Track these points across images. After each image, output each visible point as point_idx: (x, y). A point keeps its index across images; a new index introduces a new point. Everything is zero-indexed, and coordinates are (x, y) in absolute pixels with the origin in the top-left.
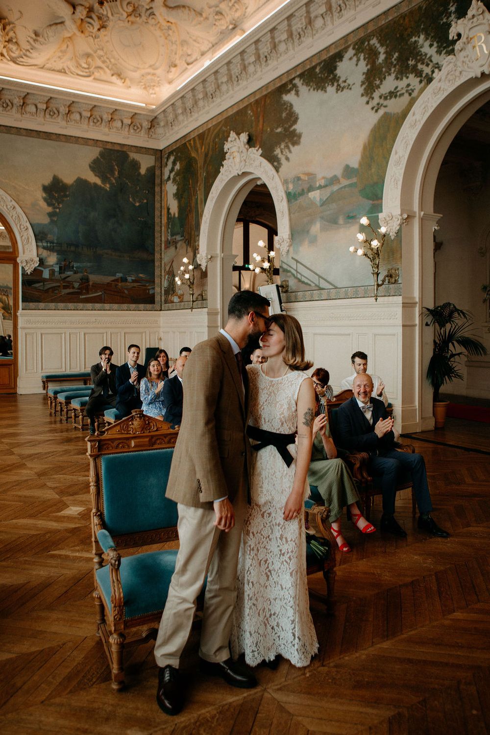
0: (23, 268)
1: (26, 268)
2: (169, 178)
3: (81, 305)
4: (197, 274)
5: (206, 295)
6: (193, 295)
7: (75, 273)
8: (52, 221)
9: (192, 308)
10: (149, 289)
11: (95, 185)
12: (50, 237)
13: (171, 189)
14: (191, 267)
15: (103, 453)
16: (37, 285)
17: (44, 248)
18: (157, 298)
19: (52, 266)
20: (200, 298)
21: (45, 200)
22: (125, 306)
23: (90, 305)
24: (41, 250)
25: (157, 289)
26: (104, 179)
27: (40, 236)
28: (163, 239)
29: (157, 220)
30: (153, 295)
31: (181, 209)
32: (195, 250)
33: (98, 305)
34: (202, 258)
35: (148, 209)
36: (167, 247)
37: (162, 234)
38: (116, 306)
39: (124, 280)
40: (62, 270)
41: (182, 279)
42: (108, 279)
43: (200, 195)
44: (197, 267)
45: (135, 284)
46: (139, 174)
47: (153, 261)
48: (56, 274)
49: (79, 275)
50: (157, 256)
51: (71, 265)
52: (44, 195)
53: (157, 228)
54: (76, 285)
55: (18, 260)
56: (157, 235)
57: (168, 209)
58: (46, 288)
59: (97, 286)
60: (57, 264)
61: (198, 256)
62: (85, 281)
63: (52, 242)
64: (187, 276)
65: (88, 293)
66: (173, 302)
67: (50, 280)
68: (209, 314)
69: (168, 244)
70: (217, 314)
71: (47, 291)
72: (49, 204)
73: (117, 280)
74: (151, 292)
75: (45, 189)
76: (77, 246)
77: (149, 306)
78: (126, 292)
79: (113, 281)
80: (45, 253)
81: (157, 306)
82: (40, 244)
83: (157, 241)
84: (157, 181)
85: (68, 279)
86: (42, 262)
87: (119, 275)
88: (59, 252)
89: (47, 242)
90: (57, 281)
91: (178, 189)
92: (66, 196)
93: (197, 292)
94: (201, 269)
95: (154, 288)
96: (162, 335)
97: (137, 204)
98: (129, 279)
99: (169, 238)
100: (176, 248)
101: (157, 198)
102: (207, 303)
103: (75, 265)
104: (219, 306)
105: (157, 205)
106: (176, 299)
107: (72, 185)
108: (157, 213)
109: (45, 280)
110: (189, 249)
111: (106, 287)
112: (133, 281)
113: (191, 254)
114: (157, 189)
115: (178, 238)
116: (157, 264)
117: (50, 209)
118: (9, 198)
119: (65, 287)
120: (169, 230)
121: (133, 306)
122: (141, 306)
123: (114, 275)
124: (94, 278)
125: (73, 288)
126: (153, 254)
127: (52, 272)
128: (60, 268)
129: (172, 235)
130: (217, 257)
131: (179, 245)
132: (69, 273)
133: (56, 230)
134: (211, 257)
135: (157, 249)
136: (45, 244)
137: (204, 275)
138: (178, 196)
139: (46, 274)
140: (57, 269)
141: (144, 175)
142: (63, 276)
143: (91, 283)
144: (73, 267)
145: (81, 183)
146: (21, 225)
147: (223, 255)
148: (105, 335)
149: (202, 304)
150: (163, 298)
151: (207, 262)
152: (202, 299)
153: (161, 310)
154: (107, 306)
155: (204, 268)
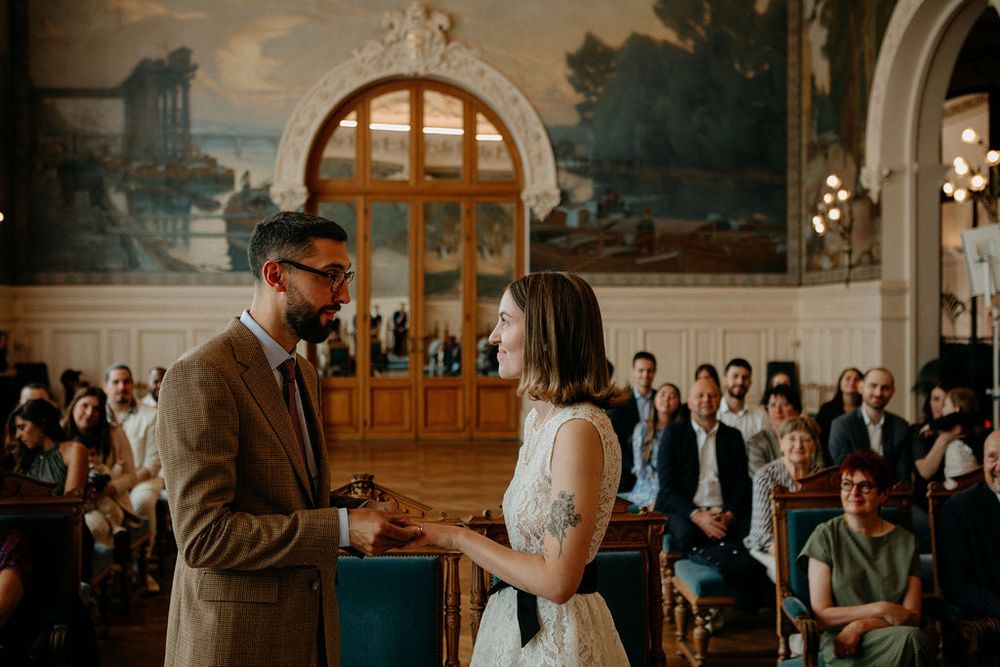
0: (531, 211)
1: (537, 210)
2: (814, 16)
3: (637, 277)
4: (859, 209)
5: (879, 252)
6: (850, 252)
7: (628, 215)
8: (585, 121)
9: (848, 281)
10: (775, 245)
11: (666, 44)
12: (580, 150)
13: (817, 36)
14: (843, 195)
16: (557, 241)
17: (571, 171)
18: (792, 261)
19: (583, 204)
20: (866, 258)
21: (571, 80)
22: (725, 278)
23: (655, 277)
24: (564, 175)
25: (792, 244)
26: (683, 30)
27: (562, 149)
28: (805, 141)
29: (792, 103)
30: (783, 257)
31: (835, 75)
32: (860, 160)
33: (672, 277)
34: (870, 176)
35: (775, 83)
36: (811, 157)
37: (802, 131)
38: (706, 278)
39: (723, 226)
40: (602, 211)
41: (826, 221)
42: (690, 226)
43: (868, 43)
44: (860, 195)
45: (746, 235)
46: (754, 14)
47: (783, 187)
48: (592, 219)
49: (634, 220)
50: (792, 176)
51: (620, 201)
52: (570, 72)
53: (792, 120)
54: (630, 239)
55: (524, 196)
56: (791, 133)
57: (813, 79)
58: (574, 244)
59: (669, 241)
60: (593, 199)
61: (864, 171)
62: (645, 230)
63: (584, 159)
64: (834, 214)
65: (651, 253)
66: (819, 269)
67: (582, 229)
68: (884, 292)
69: (818, 149)
70: (901, 292)
71: (575, 251)
72: (579, 88)
73: (708, 228)
74: (779, 249)
75: (573, 61)
76: (630, 164)
77: (774, 277)
78: (727, 250)
79: (703, 229)
80: (570, 181)
81: (791, 277)
82: (562, 164)
83: (792, 146)
84: (792, 24)
85: (614, 228)
86: (565, 197)
87: (713, 217)
88: (599, 178)
89: (575, 159)
90: (594, 231)
91: (830, 37)
92: (611, 70)
93: (858, 249)
94: (870, 200)
95: (784, 242)
96: (801, 337)
97: (750, 75)
98: (734, 224)
99: (815, 138)
100: (826, 157)
101: (792, 58)
102: (880, 271)
103: (628, 200)
104: (907, 275)
105: (792, 73)
106: (826, 263)
107: (622, 48)
108: (792, 89)
109: (569, 231)
110: (850, 159)
111: (686, 242)
112: (742, 228)
113: (852, 169)
114: (792, 40)
115: (830, 136)
116: (792, 191)
117: (580, 98)
118: (506, 83)
119: (609, 243)
120: (815, 123)
121: (741, 278)
122: (759, 277)
123: (703, 216)
124: (663, 225)
125: (624, 244)
126: (783, 172)
127: (584, 216)
128: (600, 207)
129: (820, 132)
130: (901, 172)
131: (831, 151)
132: (616, 216)
133: (591, 136)
134: (891, 173)
135: (792, 161)
136: (571, 164)
137: (875, 210)
138: (829, 50)
139: (573, 220)
140: (592, 209)
141: (766, 15)
142: (604, 222)
143: (657, 235)
144: (622, 205)
145: (639, 44)
146: (526, 132)
147: (916, 167)
148: (684, 335)
149: (872, 271)
150: (804, 261)
151: (881, 183)
152: (870, 263)
153: (800, 285)
154: (689, 278)
155: (874, 197)
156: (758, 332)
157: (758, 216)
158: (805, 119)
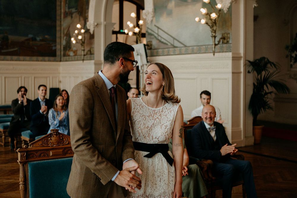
3: (2, 57)
4: (87, 36)
5: (93, 51)
6: (84, 50)
9: (83, 60)
10: (52, 47)
14: (83, 31)
15: (30, 160)
18: (58, 53)
20: (89, 53)
22: (35, 58)
23: (9, 57)
25: (58, 47)
28: (62, 11)
30: (55, 51)
32: (86, 19)
33: (15, 57)
34: (91, 24)
36: (65, 17)
37: (62, 8)
38: (28, 58)
39: (34, 39)
41: (76, 39)
42: (23, 39)
44: (87, 31)
45: (43, 43)
47: (55, 26)
50: (58, 23)
53: (58, 3)
56: (58, 8)
59: (14, 44)
61: (88, 23)
62: (5, 39)
64: (80, 37)
65: (7, 48)
66: (69, 56)
68: (96, 64)
69: (66, 15)
70: (101, 64)
73: (29, 40)
74: (54, 48)
77: (52, 58)
78: (36, 48)
79: (26, 40)
81: (58, 58)
83: (58, 12)
87: (30, 36)
93: (87, 49)
94: (90, 33)
95: (55, 46)
96: (61, 79)
98: (38, 39)
99: (67, 10)
100: (72, 17)
102: (94, 57)
104: (102, 58)
106: (72, 54)
110: (82, 19)
111: (21, 44)
112: (41, 40)
113: (83, 22)
115: (73, 10)
116: (58, 28)
120: (67, 5)
121: (41, 58)
122: (47, 58)
123: (27, 36)
124: (12, 38)
126: (55, 22)
129: (69, 8)
130: (101, 24)
131: (74, 15)
134: (97, 24)
135: (58, 18)
137: (92, 37)
143: (10, 41)
147: (105, 23)
148: (20, 78)
149: (90, 57)
150: (62, 53)
151: (94, 28)
152: (90, 54)
153: (61, 61)
154: (21, 58)
155: (92, 32)
156: (47, 78)
157: (46, 36)
158: (62, 3)
